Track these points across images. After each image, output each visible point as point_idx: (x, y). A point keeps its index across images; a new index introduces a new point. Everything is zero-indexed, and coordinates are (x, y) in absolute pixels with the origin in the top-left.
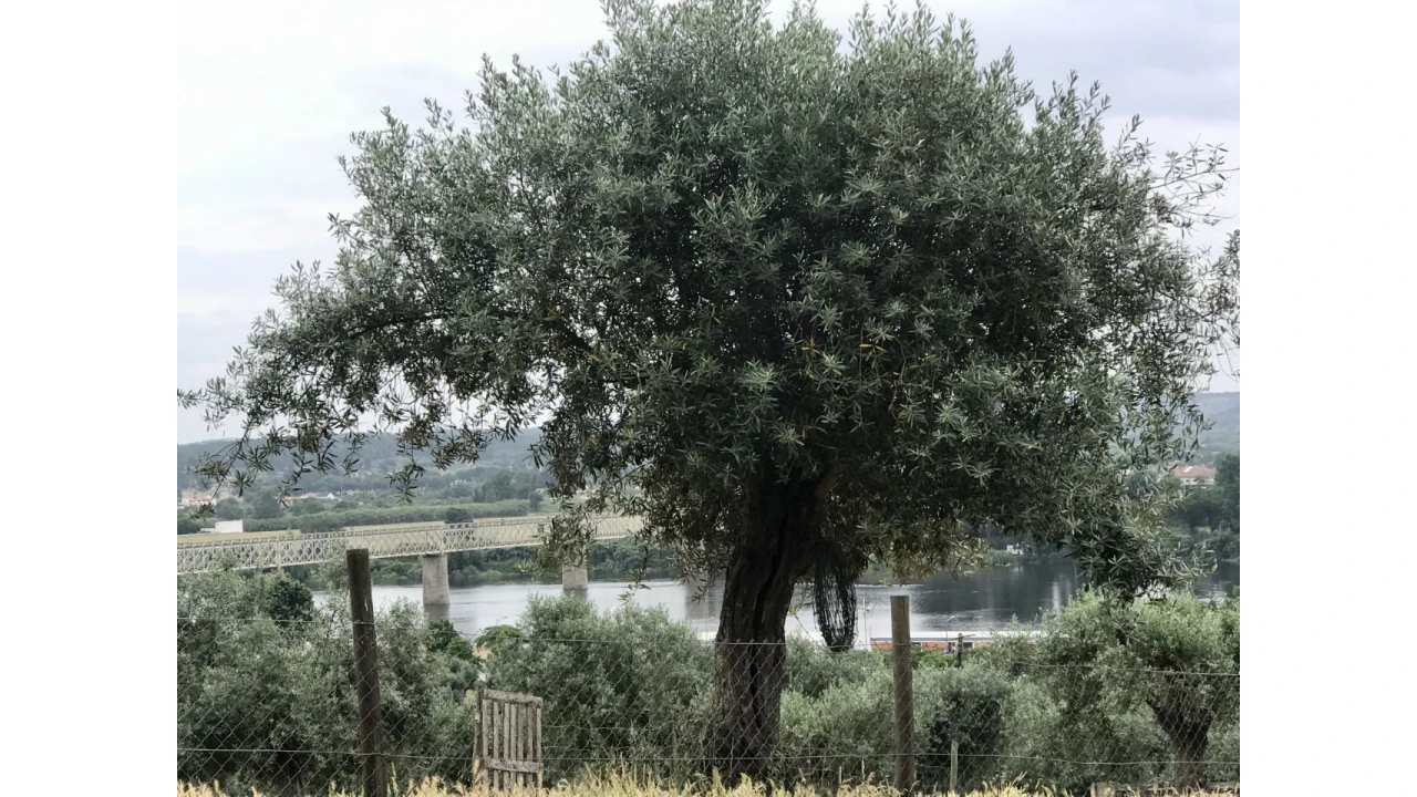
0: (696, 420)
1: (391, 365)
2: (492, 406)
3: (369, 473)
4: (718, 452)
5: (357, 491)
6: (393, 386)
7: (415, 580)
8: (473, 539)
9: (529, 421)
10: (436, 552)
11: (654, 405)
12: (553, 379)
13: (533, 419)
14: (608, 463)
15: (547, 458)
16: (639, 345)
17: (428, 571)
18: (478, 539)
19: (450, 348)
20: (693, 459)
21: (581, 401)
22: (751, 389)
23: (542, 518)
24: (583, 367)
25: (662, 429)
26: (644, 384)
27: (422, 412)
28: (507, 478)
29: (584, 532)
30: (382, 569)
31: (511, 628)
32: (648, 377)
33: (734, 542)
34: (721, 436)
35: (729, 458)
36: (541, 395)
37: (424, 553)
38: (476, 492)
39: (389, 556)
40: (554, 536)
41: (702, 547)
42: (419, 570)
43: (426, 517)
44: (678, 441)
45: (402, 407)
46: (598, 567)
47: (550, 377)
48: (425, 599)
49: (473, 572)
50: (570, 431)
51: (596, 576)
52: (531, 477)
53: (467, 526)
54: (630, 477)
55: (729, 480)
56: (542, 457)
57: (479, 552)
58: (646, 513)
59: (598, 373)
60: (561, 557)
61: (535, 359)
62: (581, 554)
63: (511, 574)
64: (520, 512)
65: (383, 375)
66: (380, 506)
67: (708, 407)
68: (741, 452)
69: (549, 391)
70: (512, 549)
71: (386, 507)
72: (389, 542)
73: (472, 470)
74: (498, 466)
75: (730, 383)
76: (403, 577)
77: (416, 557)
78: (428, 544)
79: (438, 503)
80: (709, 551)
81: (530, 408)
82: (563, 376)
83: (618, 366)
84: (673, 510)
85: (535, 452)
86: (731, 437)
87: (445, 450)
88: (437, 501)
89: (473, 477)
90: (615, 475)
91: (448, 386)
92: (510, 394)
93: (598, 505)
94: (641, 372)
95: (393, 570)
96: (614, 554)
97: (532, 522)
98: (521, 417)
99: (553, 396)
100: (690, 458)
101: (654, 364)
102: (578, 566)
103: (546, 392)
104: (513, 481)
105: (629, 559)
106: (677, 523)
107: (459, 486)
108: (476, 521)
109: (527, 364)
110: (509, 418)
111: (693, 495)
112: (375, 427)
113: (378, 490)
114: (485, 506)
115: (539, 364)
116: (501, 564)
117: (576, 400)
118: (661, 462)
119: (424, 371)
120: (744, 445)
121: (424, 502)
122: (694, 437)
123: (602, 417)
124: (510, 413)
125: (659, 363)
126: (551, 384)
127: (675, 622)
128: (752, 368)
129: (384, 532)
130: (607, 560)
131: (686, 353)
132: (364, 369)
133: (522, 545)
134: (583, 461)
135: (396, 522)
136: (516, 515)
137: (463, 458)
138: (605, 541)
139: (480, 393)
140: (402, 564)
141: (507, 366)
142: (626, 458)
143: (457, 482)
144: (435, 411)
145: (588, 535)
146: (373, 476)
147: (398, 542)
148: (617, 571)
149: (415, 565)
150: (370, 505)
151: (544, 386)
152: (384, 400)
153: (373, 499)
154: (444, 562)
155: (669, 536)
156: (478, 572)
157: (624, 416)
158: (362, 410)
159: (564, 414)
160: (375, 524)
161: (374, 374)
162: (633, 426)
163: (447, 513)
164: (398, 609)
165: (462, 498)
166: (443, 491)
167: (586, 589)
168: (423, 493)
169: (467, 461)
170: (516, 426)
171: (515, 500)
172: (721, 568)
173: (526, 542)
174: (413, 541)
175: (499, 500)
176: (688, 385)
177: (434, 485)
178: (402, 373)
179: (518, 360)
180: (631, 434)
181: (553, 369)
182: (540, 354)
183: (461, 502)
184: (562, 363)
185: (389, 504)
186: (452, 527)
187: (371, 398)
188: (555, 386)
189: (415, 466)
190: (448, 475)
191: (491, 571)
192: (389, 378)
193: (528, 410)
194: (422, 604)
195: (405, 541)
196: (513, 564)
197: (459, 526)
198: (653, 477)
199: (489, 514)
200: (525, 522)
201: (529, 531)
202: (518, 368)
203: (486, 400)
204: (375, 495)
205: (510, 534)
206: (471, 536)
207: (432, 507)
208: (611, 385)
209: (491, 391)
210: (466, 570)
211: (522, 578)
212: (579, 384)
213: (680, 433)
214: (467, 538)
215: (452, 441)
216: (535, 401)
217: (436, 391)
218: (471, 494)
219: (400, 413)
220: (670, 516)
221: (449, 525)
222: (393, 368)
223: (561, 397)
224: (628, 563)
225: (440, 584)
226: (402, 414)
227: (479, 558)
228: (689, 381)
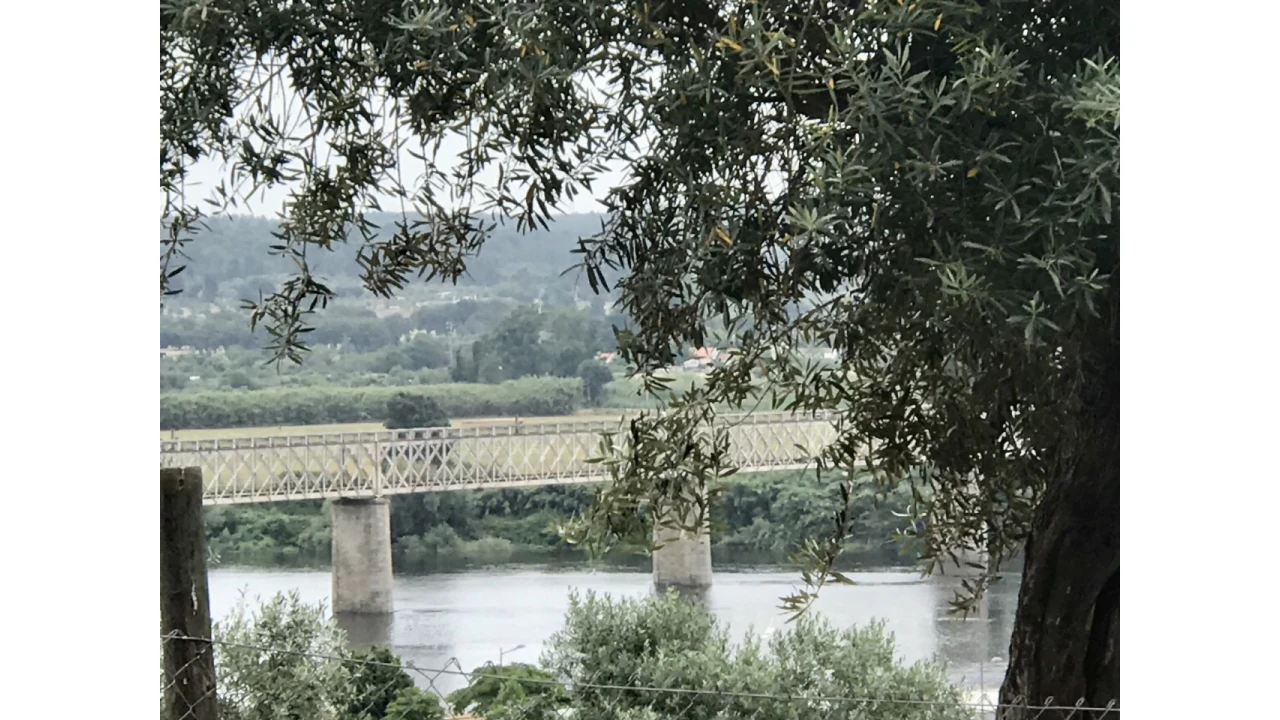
0: (966, 190)
1: (261, 51)
2: (491, 152)
3: (215, 310)
4: (1012, 265)
5: (186, 350)
6: (264, 101)
7: (318, 555)
8: (450, 464)
9: (578, 186)
10: (364, 493)
11: (865, 156)
12: (635, 91)
13: (586, 182)
14: (758, 288)
15: (617, 272)
16: (835, 16)
17: (345, 535)
18: (460, 467)
19: (398, 14)
20: (956, 280)
21: (699, 143)
22: (1091, 123)
23: (609, 419)
24: (704, 68)
25: (883, 213)
26: (843, 104)
27: (332, 163)
28: (531, 328)
29: (707, 451)
30: (242, 530)
31: (530, 671)
32: (854, 91)
33: (1045, 476)
34: (1021, 230)
35: (1037, 280)
36: (607, 128)
37: (336, 495)
38: (459, 359)
39: (257, 499)
40: (636, 460)
41: (973, 489)
42: (325, 533)
43: (341, 413)
44: (919, 240)
45: (288, 146)
46: (736, 537)
47: (627, 86)
48: (337, 600)
49: (447, 541)
50: (671, 212)
51: (732, 558)
52: (586, 326)
53: (435, 435)
54: (807, 322)
55: (1036, 332)
56: (604, 267)
57: (464, 493)
58: (843, 406)
59: (738, 78)
60: (653, 508)
61: (594, 46)
62: (699, 500)
63: (533, 547)
64: (558, 406)
65: (242, 74)
66: (236, 385)
67: (992, 163)
68: (1064, 267)
69: (624, 118)
70: (539, 491)
71: (252, 387)
72: (258, 468)
73: (448, 307)
74: (509, 300)
75: (1044, 107)
76: (288, 550)
77: (317, 505)
78: (346, 474)
79: (373, 381)
80: (991, 496)
81: (580, 157)
82: (657, 85)
83: (784, 63)
84: (906, 400)
85: (591, 255)
86: (1041, 233)
87: (388, 252)
88: (368, 376)
89: (450, 324)
90: (776, 318)
91: (391, 102)
92: (535, 122)
93: (732, 384)
94: (836, 78)
95: (265, 532)
96: (775, 506)
97: (585, 428)
98: (560, 175)
99: (633, 129)
100: (949, 280)
101: (869, 62)
102: (693, 530)
103: (616, 122)
104: (544, 335)
105: (808, 519)
106: (914, 429)
107: (419, 342)
108: (456, 424)
109: (574, 56)
110: (534, 176)
111: (952, 365)
112: (222, 191)
113: (234, 349)
114: (479, 390)
115: (603, 56)
116: (511, 523)
117: (688, 140)
118: (879, 287)
119: (335, 68)
120: (1071, 252)
121: (340, 378)
122: (957, 231)
123: (745, 183)
124: (534, 165)
125: (880, 59)
126: (629, 100)
127: (907, 665)
128: (1094, 74)
129: (244, 445)
130: (758, 521)
131: (943, 34)
132: (200, 59)
133: (561, 481)
134: (699, 282)
135: (276, 423)
136: (549, 413)
137: (430, 268)
138: (754, 475)
139: (468, 122)
140: (285, 518)
141: (529, 59)
142: (800, 272)
143: (414, 333)
144: (362, 162)
145: (715, 458)
146: (225, 316)
147: (277, 468)
148: (779, 545)
149: (315, 521)
150: (215, 382)
151: (614, 107)
152: (245, 131)
153: (221, 368)
154: (383, 517)
155: (896, 458)
156: (459, 541)
157: (796, 182)
158: (194, 152)
159: (658, 172)
160: (228, 425)
161: (222, 71)
162: (816, 202)
163: (392, 405)
164: (275, 619)
165: (425, 370)
166: (381, 353)
167: (705, 587)
168: (336, 358)
169: (438, 277)
170: (549, 198)
171: (547, 379)
172: (1017, 538)
173: (570, 475)
174: (312, 466)
175: (515, 377)
176: (945, 110)
177: (365, 339)
178: (287, 71)
179: (553, 44)
180: (811, 220)
181: (635, 67)
182: (606, 34)
183: (424, 381)
184: (656, 56)
185: (256, 381)
186: (402, 436)
187: (214, 126)
188: (639, 107)
189: (309, 283)
190: (397, 317)
191: (490, 540)
192: (256, 82)
193: (575, 162)
194: (329, 613)
195: (294, 466)
196: (542, 524)
197: (418, 436)
198: (862, 321)
199: (488, 409)
200: (568, 430)
201: (577, 450)
202: (553, 62)
203: (480, 136)
204: (226, 361)
205: (535, 458)
206: (444, 459)
207: (357, 391)
208: (767, 109)
209: (494, 115)
210: (430, 537)
211: (562, 556)
212: (693, 105)
213: (925, 220)
214: (436, 462)
215: (405, 232)
216: (590, 140)
217: (363, 112)
218: (446, 363)
219: (279, 159)
220: (898, 414)
221: (395, 432)
222: (266, 59)
223: (652, 132)
224: (805, 528)
225: (372, 565)
226: (283, 161)
227: (463, 508)
228: (949, 101)
